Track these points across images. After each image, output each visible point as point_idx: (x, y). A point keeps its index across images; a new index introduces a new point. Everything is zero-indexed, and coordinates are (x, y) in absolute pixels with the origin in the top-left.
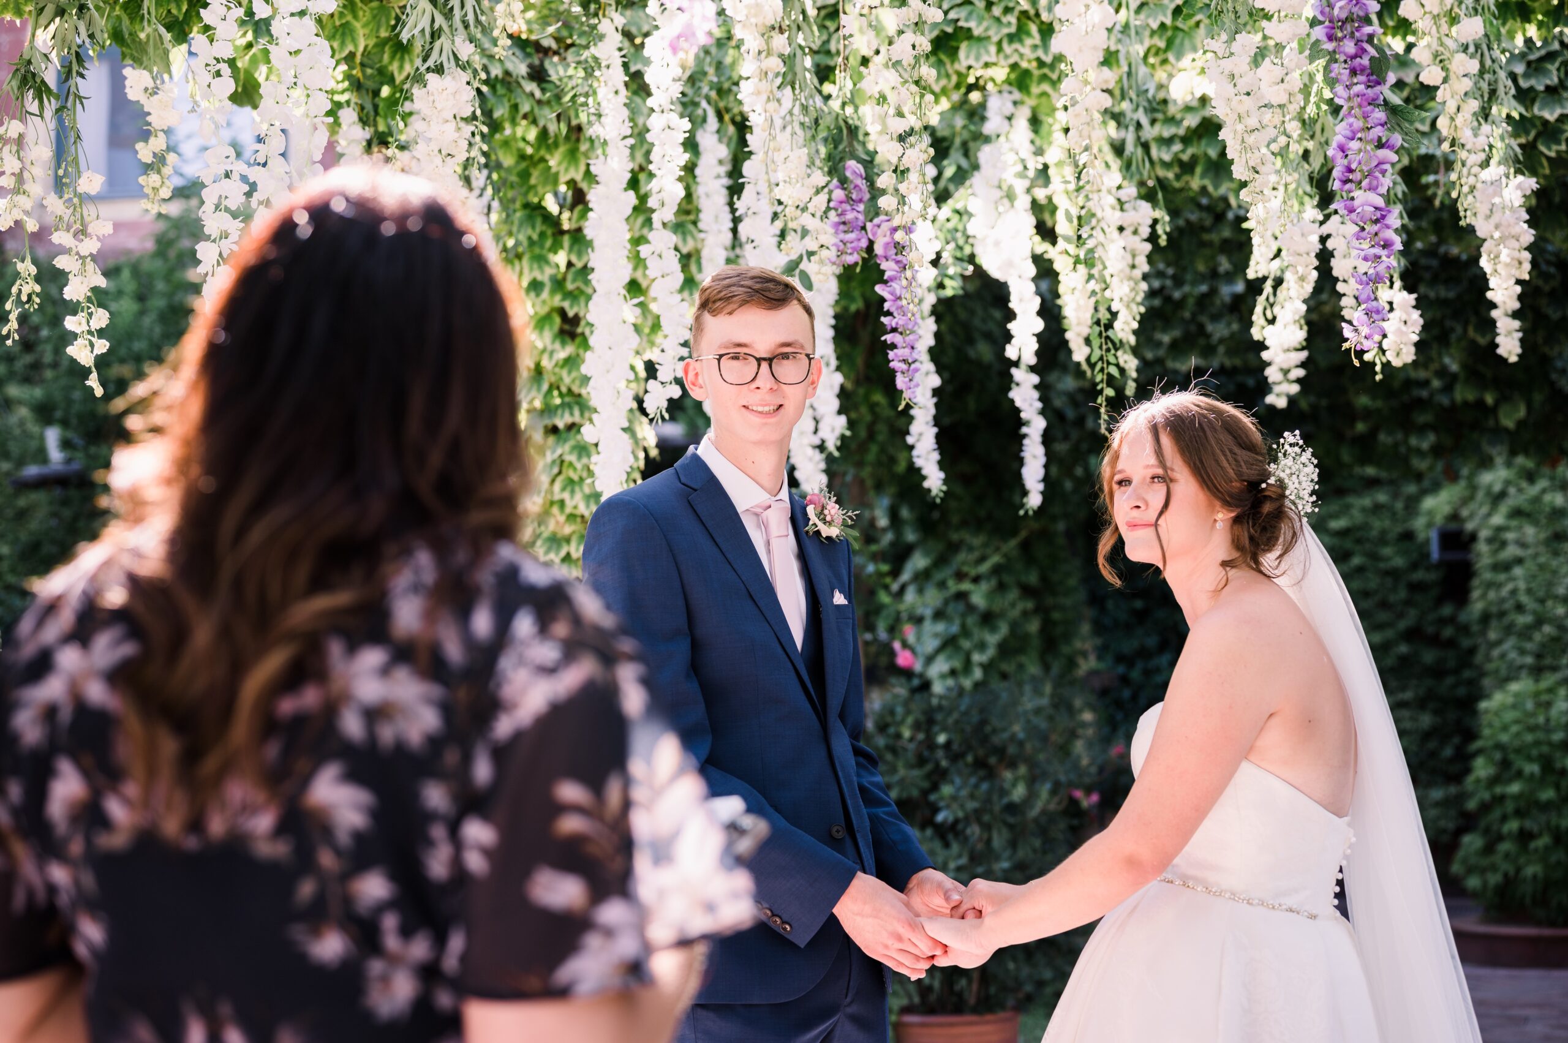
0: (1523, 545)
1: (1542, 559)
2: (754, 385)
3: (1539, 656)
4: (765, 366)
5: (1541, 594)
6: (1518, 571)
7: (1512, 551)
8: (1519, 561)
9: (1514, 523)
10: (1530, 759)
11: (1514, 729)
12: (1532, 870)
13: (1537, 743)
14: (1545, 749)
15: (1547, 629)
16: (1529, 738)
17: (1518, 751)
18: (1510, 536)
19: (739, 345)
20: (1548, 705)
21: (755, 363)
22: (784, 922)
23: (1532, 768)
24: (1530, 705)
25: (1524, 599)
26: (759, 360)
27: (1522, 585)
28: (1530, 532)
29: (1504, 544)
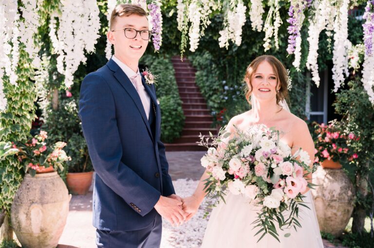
0: (160, 69)
1: (164, 72)
2: (135, 39)
3: (166, 92)
4: (138, 33)
5: (165, 79)
6: (160, 74)
7: (158, 70)
8: (160, 72)
9: (158, 65)
10: (167, 112)
11: (164, 106)
12: (166, 133)
13: (168, 109)
14: (169, 110)
15: (167, 86)
16: (167, 108)
17: (165, 110)
18: (158, 67)
19: (130, 26)
20: (169, 101)
21: (135, 32)
22: (139, 209)
23: (167, 114)
24: (166, 101)
25: (162, 80)
26: (137, 31)
27: (161, 77)
28: (162, 67)
29: (156, 69)
